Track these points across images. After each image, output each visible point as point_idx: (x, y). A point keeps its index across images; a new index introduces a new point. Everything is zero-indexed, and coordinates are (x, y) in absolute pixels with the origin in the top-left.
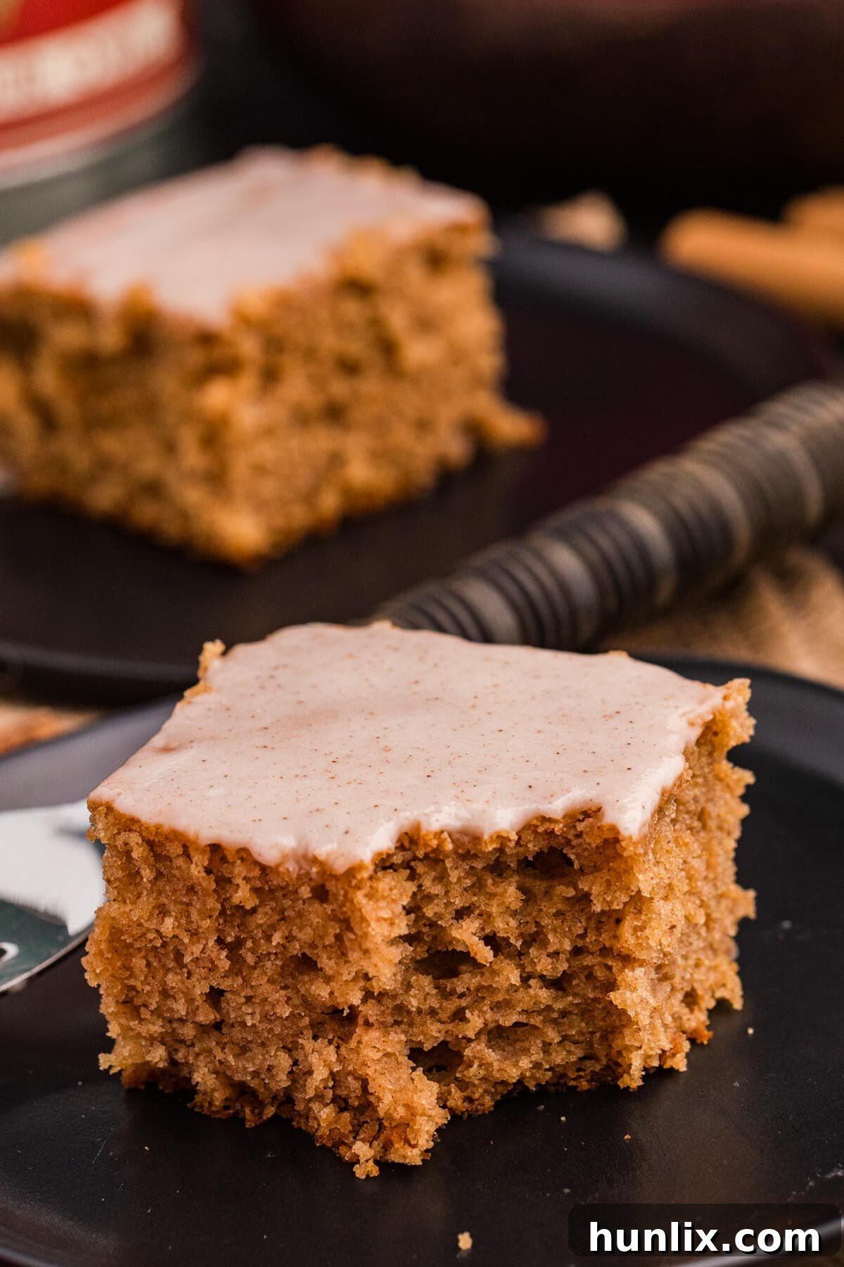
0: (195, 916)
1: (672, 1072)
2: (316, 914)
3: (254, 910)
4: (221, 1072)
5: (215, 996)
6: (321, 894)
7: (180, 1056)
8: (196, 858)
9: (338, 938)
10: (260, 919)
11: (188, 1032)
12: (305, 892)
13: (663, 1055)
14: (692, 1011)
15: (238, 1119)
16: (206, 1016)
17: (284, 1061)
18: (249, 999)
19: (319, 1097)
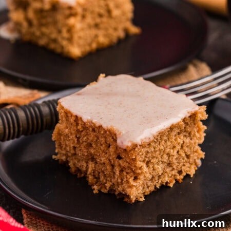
0: (72, 130)
1: (169, 187)
2: (93, 134)
3: (82, 131)
4: (74, 164)
5: (74, 148)
6: (94, 130)
7: (68, 159)
8: (73, 118)
9: (96, 140)
10: (83, 133)
11: (70, 154)
12: (91, 129)
13: (167, 183)
14: (180, 175)
15: (76, 175)
16: (72, 152)
17: (85, 165)
18: (80, 150)
19: (90, 174)
